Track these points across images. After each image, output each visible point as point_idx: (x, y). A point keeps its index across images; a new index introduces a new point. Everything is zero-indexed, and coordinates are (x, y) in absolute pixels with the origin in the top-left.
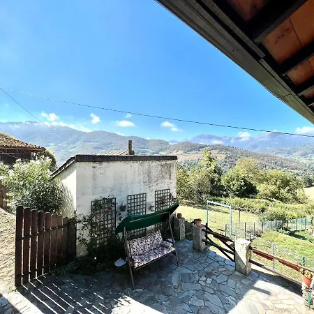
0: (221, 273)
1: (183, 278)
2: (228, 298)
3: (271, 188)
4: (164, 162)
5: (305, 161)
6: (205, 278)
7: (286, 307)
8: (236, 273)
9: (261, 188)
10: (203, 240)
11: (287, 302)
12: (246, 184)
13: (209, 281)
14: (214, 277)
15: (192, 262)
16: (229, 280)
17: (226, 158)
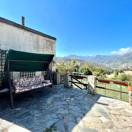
0: (80, 95)
1: (55, 99)
2: (85, 107)
3: (97, 73)
4: (48, 39)
5: (108, 66)
6: (70, 98)
7: (120, 107)
8: (89, 95)
9: (93, 73)
10: (70, 81)
11: (120, 105)
12: (88, 71)
13: (72, 99)
14: (76, 97)
15: (63, 92)
16: (85, 98)
17: (80, 64)
